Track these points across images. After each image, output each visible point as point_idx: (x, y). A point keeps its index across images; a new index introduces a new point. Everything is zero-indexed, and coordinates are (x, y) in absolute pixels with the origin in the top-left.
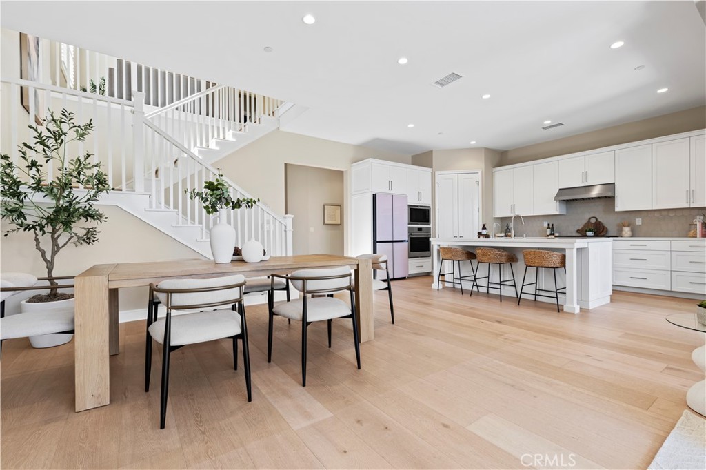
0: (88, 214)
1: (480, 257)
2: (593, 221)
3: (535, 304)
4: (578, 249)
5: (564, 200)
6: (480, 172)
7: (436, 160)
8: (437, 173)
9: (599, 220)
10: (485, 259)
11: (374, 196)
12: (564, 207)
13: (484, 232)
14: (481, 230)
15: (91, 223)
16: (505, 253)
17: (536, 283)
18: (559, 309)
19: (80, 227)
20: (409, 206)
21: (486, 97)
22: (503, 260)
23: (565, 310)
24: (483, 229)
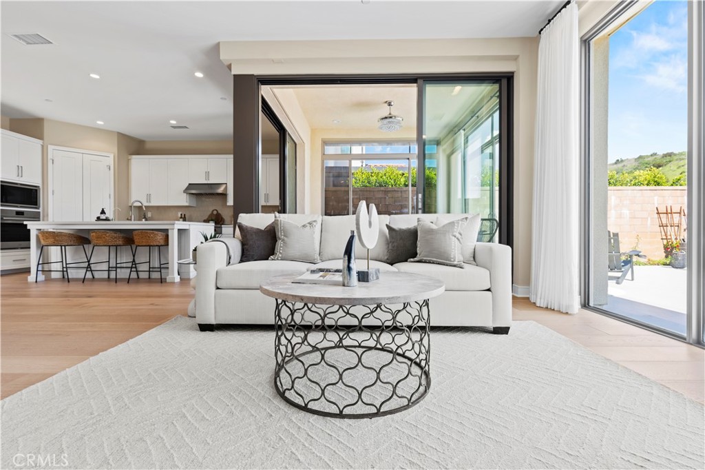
1: (94, 241)
2: (215, 213)
3: (150, 280)
4: (179, 230)
5: (193, 194)
6: (112, 156)
7: (49, 131)
8: (50, 148)
9: (220, 212)
10: (101, 242)
12: (194, 199)
13: (103, 217)
14: (99, 215)
16: (122, 235)
17: (149, 262)
18: (162, 281)
22: (121, 243)
23: (168, 281)
24: (101, 213)
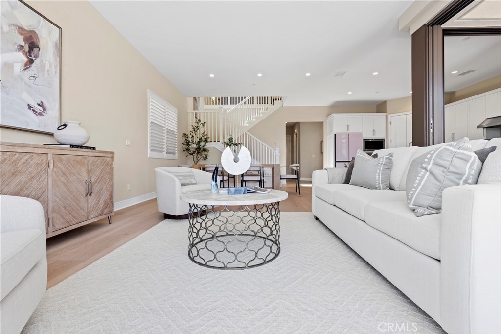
0: (205, 150)
7: (389, 107)
8: (390, 116)
11: (335, 135)
15: (206, 153)
19: (204, 154)
20: (364, 139)
21: (376, 74)
